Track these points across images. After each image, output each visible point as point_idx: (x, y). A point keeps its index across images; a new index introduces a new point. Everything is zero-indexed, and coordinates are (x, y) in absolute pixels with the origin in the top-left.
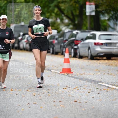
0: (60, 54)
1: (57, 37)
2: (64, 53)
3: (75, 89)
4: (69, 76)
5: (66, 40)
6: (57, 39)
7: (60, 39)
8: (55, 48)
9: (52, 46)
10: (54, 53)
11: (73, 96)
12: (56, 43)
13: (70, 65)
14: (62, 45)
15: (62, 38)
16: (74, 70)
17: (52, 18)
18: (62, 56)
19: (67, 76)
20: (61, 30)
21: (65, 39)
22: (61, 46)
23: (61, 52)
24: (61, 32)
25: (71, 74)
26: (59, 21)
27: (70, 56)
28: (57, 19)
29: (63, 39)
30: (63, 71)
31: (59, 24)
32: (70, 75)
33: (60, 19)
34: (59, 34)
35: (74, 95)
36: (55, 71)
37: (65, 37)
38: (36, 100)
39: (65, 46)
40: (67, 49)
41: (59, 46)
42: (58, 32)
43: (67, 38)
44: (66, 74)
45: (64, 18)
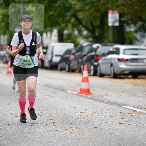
0: (77, 71)
1: (74, 51)
2: (82, 71)
3: (95, 112)
4: (88, 98)
5: (85, 55)
6: (73, 54)
7: (77, 54)
8: (71, 65)
9: (68, 62)
10: (71, 70)
11: (92, 121)
12: (72, 59)
13: (89, 85)
14: (80, 61)
15: (80, 53)
16: (94, 91)
17: (68, 29)
18: (80, 74)
19: (85, 97)
20: (78, 44)
21: (83, 54)
22: (78, 62)
23: (79, 69)
24: (79, 46)
25: (91, 95)
26: (76, 32)
27: (90, 74)
28: (74, 31)
29: (81, 55)
30: (80, 92)
31: (76, 37)
32: (89, 96)
33: (77, 30)
34: (76, 48)
35: (94, 120)
36: (71, 92)
37: (84, 52)
38: (49, 126)
39: (84, 63)
40: (86, 66)
41: (76, 63)
42: (76, 46)
43: (85, 53)
44: (84, 96)
45: (83, 29)
